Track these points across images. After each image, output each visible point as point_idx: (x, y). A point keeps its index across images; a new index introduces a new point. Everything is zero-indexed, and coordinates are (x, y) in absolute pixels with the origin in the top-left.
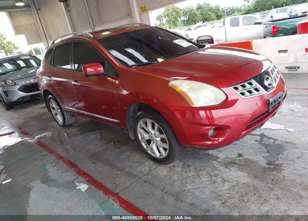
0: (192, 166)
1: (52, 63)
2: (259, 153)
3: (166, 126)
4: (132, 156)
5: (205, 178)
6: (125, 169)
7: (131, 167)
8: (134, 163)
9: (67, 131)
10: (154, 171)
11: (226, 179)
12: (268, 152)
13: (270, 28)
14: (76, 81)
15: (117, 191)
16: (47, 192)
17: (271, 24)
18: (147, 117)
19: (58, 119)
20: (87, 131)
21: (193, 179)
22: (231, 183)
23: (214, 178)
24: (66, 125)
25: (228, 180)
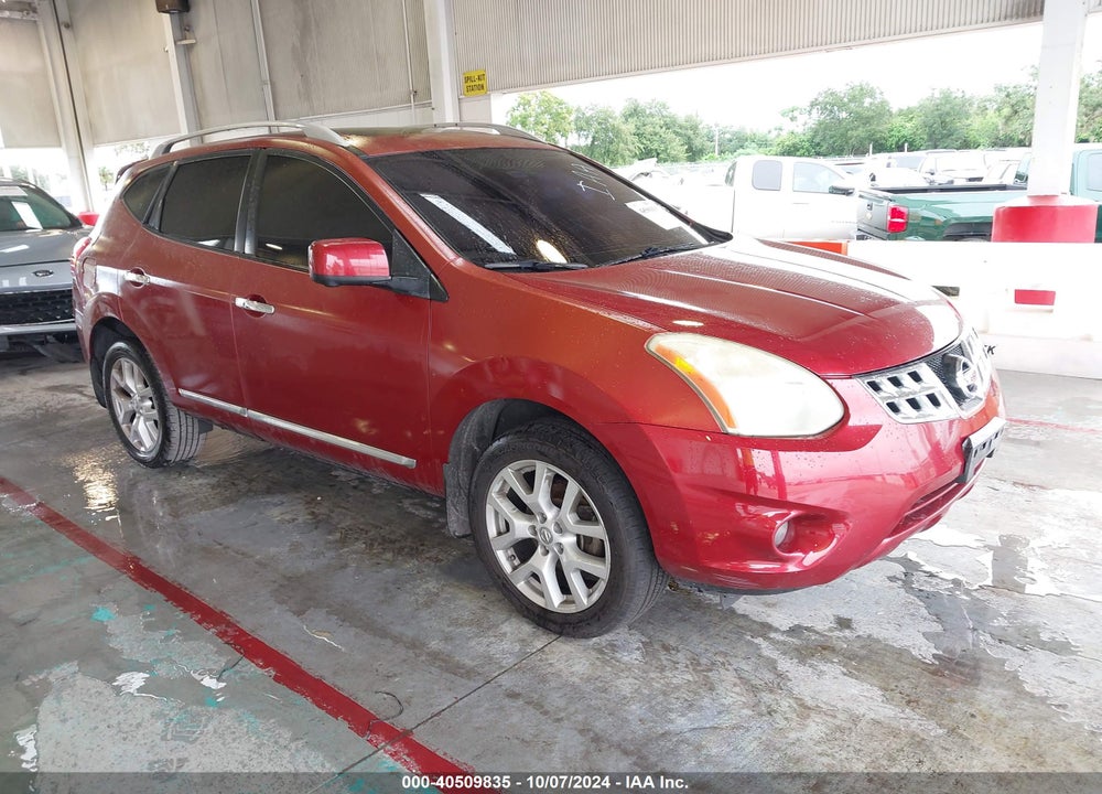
0: (678, 651)
1: (155, 222)
2: (907, 620)
3: (611, 495)
4: (446, 599)
5: (732, 695)
6: (424, 644)
7: (447, 639)
8: (454, 622)
9: (172, 483)
10: (541, 660)
11: (810, 703)
12: (939, 618)
13: (882, 213)
14: (254, 298)
15: (404, 722)
16: (111, 712)
17: (886, 198)
18: (542, 454)
19: (137, 434)
20: (250, 490)
21: (691, 695)
22: (829, 719)
23: (767, 697)
24: (168, 461)
25: (817, 706)
